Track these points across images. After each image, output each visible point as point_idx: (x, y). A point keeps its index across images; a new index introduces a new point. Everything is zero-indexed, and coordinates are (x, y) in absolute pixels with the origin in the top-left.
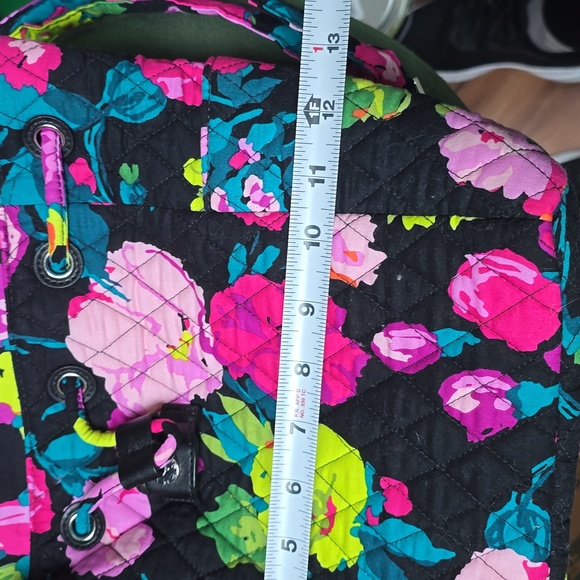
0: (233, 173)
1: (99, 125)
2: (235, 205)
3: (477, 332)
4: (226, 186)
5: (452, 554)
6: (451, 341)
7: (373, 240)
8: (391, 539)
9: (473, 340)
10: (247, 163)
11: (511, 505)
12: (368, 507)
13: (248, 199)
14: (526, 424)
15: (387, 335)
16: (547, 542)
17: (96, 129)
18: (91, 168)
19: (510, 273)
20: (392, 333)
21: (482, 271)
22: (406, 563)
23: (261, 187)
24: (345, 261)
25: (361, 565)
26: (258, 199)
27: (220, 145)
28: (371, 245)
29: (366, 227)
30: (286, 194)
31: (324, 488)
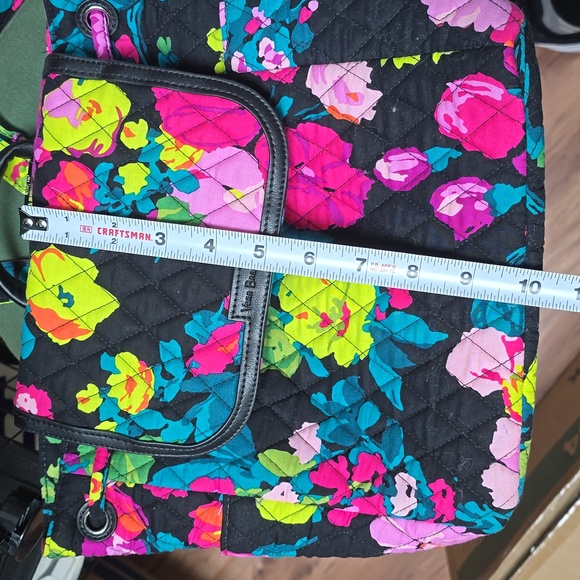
0: (249, 38)
1: (139, 4)
2: (252, 65)
3: (459, 147)
4: (244, 50)
5: (446, 336)
6: (439, 158)
7: (370, 82)
8: (396, 329)
9: (456, 154)
10: (260, 28)
12: (377, 305)
13: (263, 58)
14: (501, 221)
15: (387, 160)
16: (521, 320)
17: (136, 7)
18: (133, 43)
19: (483, 93)
20: (390, 158)
21: (460, 94)
22: (409, 348)
23: (273, 46)
24: (348, 102)
25: (371, 357)
26: (272, 58)
27: (236, 15)
28: (368, 86)
29: (363, 71)
30: (294, 51)
31: (340, 296)
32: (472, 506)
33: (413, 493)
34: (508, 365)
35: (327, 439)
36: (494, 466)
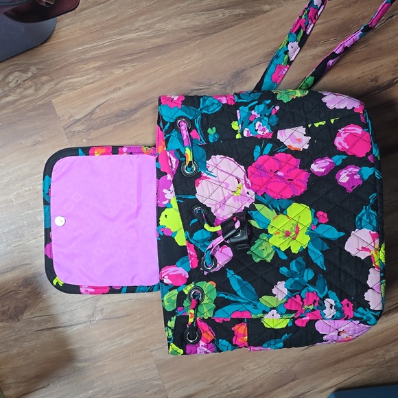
0: (251, 122)
2: (252, 133)
3: (345, 154)
4: (249, 127)
5: (344, 234)
6: (338, 160)
8: (321, 233)
9: (345, 157)
10: (255, 118)
11: (364, 211)
12: (312, 224)
13: (257, 130)
14: (365, 182)
15: (315, 164)
16: (377, 225)
19: (353, 132)
21: (344, 133)
23: (262, 125)
24: (296, 142)
26: (261, 129)
27: (244, 115)
28: (305, 135)
29: (302, 130)
30: (271, 126)
31: (295, 223)
32: (361, 310)
33: (333, 307)
34: (373, 244)
35: (290, 288)
36: (370, 291)
